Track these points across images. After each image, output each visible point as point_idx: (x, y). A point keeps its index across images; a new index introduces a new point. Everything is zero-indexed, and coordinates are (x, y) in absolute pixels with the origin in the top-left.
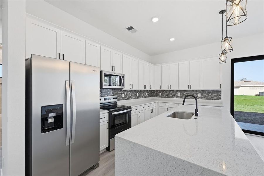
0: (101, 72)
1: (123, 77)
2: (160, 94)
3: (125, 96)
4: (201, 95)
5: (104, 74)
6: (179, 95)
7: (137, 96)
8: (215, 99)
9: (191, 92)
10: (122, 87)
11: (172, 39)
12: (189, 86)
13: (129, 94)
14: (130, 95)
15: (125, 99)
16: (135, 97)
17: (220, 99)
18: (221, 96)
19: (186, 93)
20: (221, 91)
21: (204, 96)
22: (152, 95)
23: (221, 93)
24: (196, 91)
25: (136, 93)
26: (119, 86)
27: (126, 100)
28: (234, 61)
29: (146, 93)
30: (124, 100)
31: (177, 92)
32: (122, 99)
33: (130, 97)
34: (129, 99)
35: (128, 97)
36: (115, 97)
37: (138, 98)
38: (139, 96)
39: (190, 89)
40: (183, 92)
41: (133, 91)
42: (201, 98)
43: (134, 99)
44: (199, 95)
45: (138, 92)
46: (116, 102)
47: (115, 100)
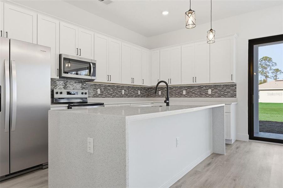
0: (60, 55)
1: (94, 64)
3: (102, 92)
4: (212, 91)
5: (64, 58)
7: (123, 93)
8: (228, 97)
9: (199, 87)
10: (93, 78)
11: (165, 13)
12: (194, 79)
13: (109, 90)
15: (101, 95)
16: (119, 95)
17: (234, 96)
18: (236, 91)
19: (193, 90)
20: (236, 85)
21: (216, 93)
22: (148, 95)
23: (236, 88)
24: (206, 86)
25: (122, 89)
26: (88, 75)
27: (104, 97)
28: (253, 43)
29: (139, 92)
30: (100, 97)
31: (181, 88)
32: (97, 97)
33: (111, 94)
34: (109, 97)
35: (106, 94)
36: (84, 91)
37: (125, 97)
38: (127, 95)
39: (195, 83)
40: (189, 89)
41: (115, 87)
42: (212, 96)
43: (117, 97)
44: (210, 92)
45: (125, 88)
46: (86, 98)
47: (84, 96)
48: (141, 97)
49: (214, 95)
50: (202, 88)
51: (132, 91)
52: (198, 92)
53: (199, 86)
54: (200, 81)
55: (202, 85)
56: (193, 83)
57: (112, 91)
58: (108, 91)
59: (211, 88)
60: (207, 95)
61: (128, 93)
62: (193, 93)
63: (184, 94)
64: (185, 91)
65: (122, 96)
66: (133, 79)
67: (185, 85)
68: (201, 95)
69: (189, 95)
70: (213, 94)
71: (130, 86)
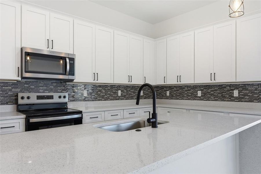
1: (72, 60)
2: (168, 93)
3: (89, 94)
4: (239, 93)
5: (25, 52)
6: (199, 93)
7: (120, 95)
10: (70, 77)
12: (213, 76)
13: (100, 91)
14: (102, 92)
15: (89, 99)
16: (113, 97)
19: (212, 91)
21: (245, 95)
25: (117, 90)
26: (63, 74)
29: (142, 92)
30: (87, 101)
31: (195, 87)
32: (83, 100)
33: (103, 97)
34: (99, 100)
35: (96, 96)
36: (62, 95)
37: (122, 99)
38: (125, 96)
39: (213, 81)
40: (205, 89)
41: (109, 87)
42: (239, 99)
43: (111, 100)
44: (236, 93)
45: (122, 88)
46: (67, 103)
47: (62, 100)
48: (145, 98)
49: (243, 98)
50: (225, 87)
51: (131, 92)
52: (219, 93)
53: (220, 86)
54: (221, 79)
55: (226, 84)
56: (211, 82)
57: (104, 93)
58: (98, 93)
59: (237, 88)
60: (232, 98)
61: (126, 94)
62: (211, 95)
63: (198, 95)
64: (200, 91)
65: (117, 98)
66: (130, 77)
67: (201, 84)
68: (223, 98)
69: (205, 97)
70: (241, 96)
71: (128, 85)
